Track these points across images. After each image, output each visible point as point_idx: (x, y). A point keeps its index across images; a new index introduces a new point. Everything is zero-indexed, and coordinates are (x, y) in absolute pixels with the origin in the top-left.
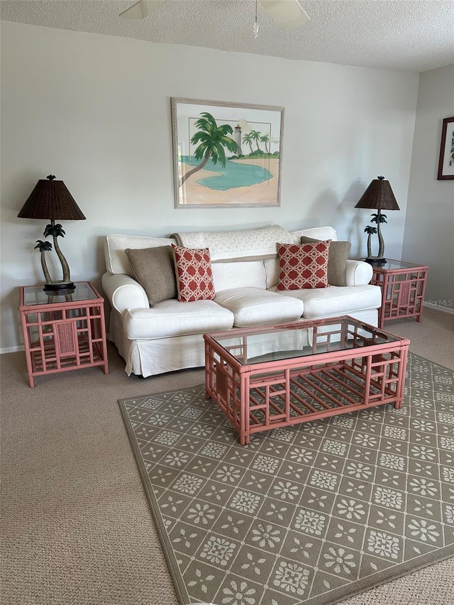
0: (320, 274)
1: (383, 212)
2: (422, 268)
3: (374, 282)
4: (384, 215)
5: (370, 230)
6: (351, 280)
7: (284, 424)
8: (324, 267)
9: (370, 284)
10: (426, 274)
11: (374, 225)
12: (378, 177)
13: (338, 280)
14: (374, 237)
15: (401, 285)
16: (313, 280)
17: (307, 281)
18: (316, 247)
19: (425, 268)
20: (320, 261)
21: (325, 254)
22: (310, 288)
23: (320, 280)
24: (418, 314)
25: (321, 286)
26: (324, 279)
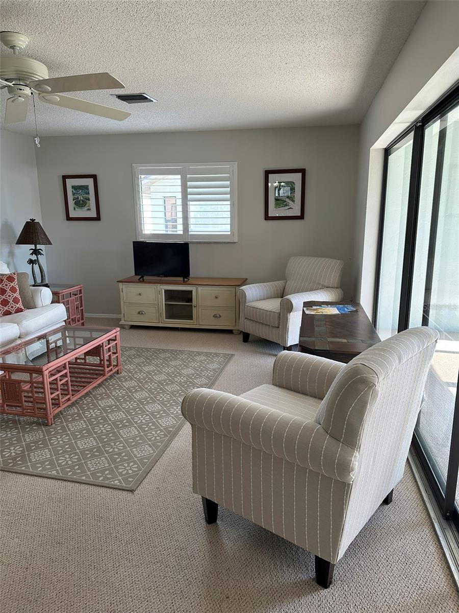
0: (16, 301)
1: (39, 247)
2: (79, 286)
3: (56, 300)
4: (40, 249)
5: (31, 262)
6: (39, 303)
7: (69, 403)
8: (17, 295)
9: (52, 302)
10: (82, 291)
11: (34, 257)
12: (30, 219)
13: (30, 304)
14: (36, 267)
15: (70, 302)
16: (12, 307)
17: (6, 308)
18: (6, 279)
19: (81, 286)
20: (13, 290)
21: (15, 284)
22: (10, 314)
23: (18, 306)
24: (83, 321)
25: (19, 310)
26: (20, 305)
